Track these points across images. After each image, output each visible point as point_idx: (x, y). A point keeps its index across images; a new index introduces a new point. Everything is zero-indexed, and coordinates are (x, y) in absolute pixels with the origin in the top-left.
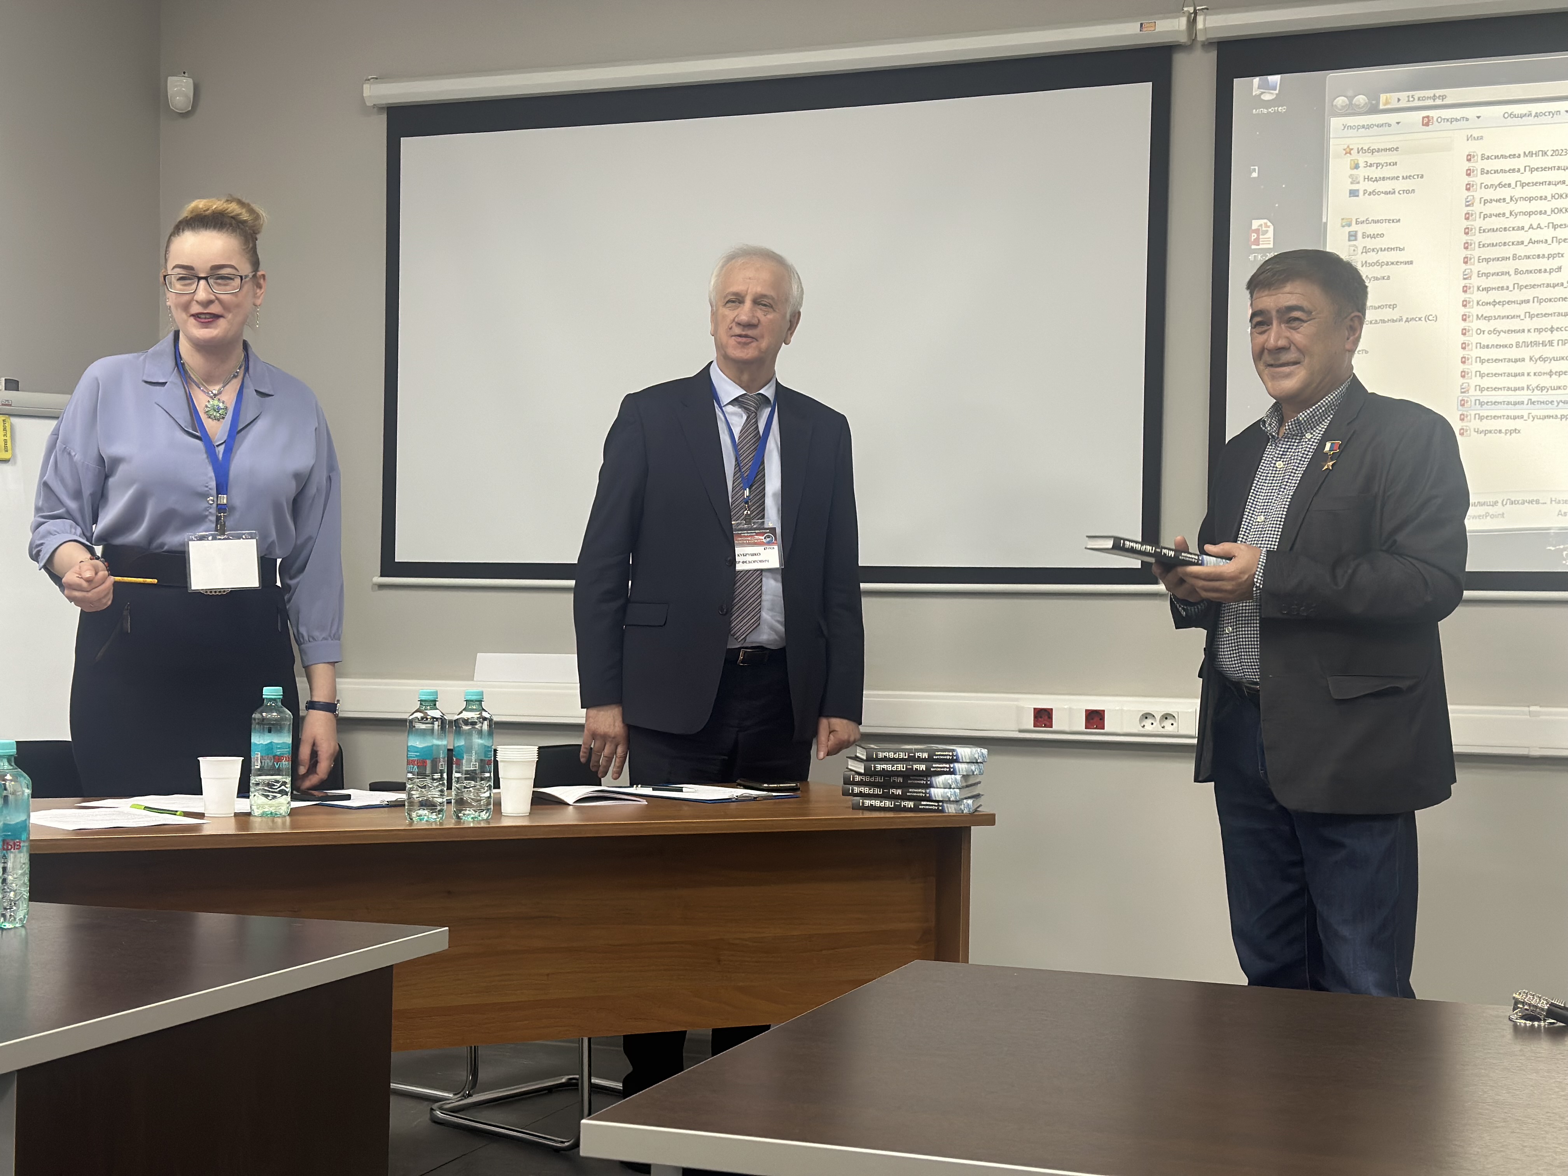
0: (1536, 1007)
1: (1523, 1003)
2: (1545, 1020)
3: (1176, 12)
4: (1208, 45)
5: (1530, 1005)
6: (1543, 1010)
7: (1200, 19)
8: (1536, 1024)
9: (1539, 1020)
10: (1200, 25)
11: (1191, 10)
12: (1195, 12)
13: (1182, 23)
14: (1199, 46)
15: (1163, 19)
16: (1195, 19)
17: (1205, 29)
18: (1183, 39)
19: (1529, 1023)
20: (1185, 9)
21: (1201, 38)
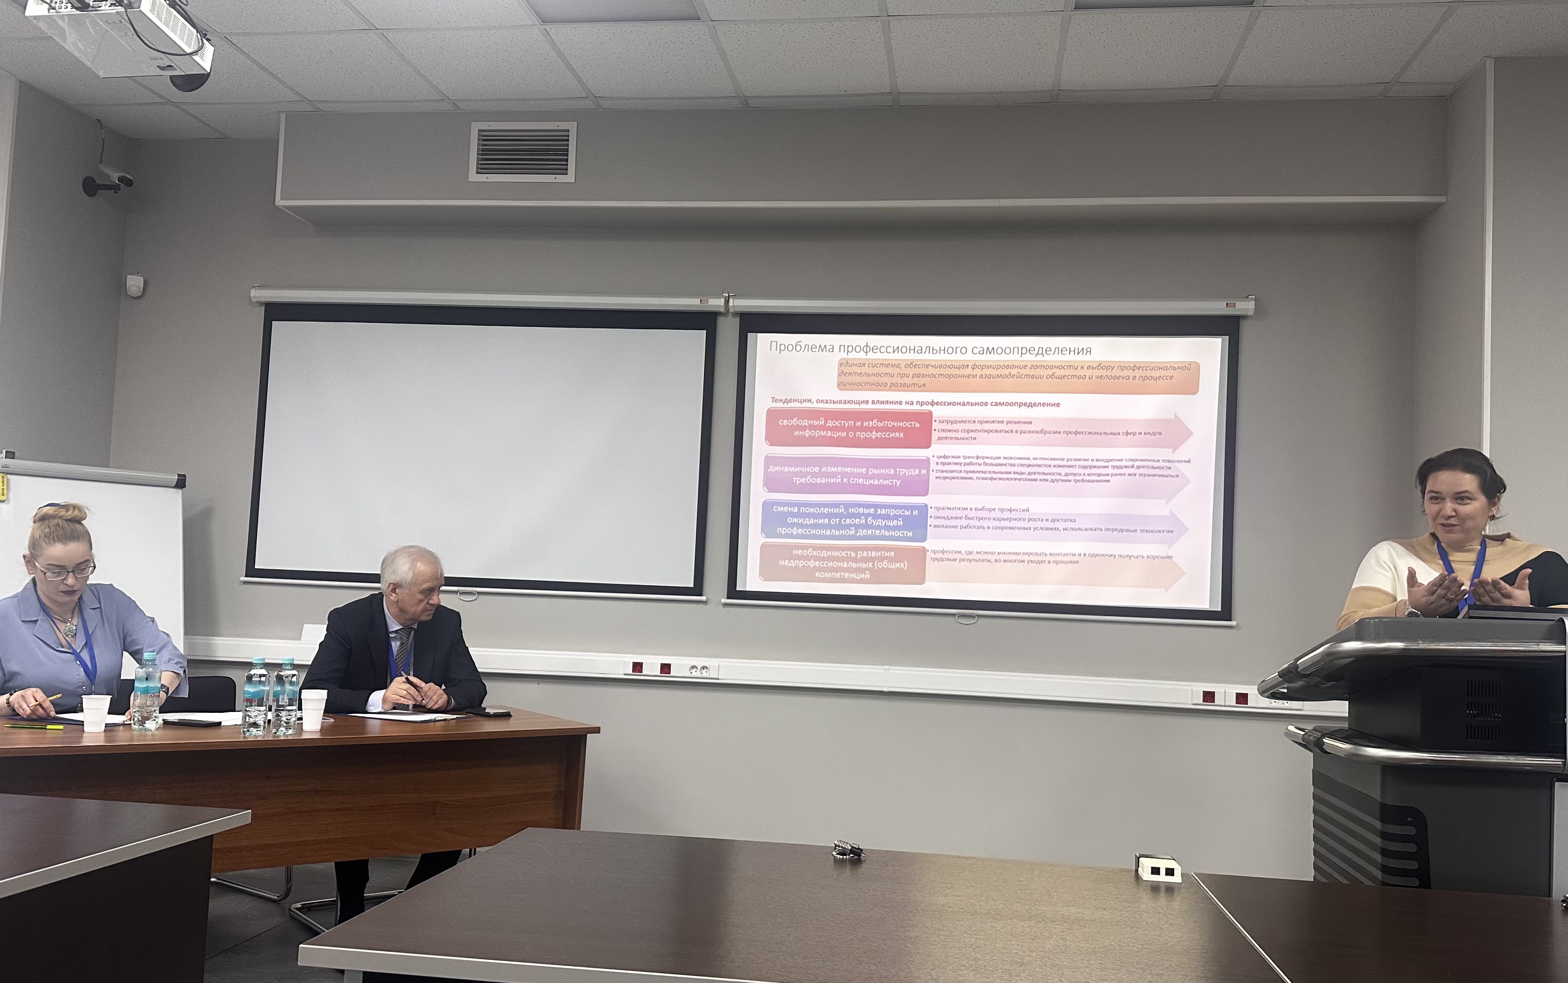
0: (845, 848)
1: (839, 846)
2: (849, 855)
3: (719, 296)
4: (735, 314)
5: (842, 847)
6: (848, 849)
7: (731, 300)
8: (845, 857)
9: (846, 855)
10: (731, 304)
11: (727, 295)
12: (729, 296)
13: (721, 302)
14: (731, 314)
15: (712, 298)
16: (728, 300)
17: (734, 306)
18: (722, 310)
19: (841, 857)
20: (724, 294)
21: (731, 310)
